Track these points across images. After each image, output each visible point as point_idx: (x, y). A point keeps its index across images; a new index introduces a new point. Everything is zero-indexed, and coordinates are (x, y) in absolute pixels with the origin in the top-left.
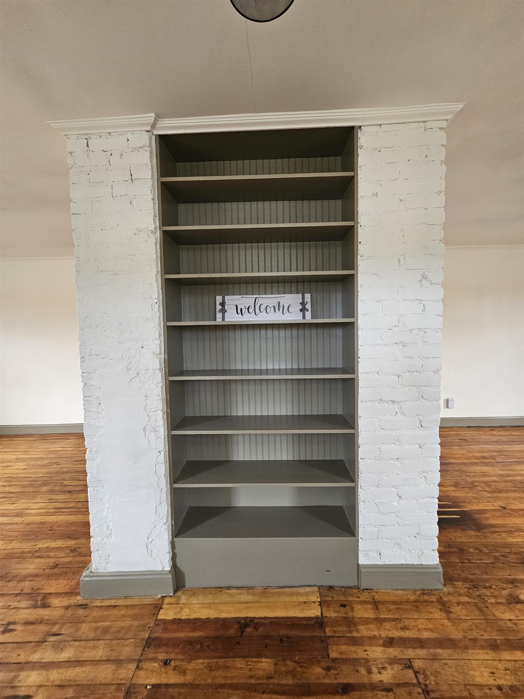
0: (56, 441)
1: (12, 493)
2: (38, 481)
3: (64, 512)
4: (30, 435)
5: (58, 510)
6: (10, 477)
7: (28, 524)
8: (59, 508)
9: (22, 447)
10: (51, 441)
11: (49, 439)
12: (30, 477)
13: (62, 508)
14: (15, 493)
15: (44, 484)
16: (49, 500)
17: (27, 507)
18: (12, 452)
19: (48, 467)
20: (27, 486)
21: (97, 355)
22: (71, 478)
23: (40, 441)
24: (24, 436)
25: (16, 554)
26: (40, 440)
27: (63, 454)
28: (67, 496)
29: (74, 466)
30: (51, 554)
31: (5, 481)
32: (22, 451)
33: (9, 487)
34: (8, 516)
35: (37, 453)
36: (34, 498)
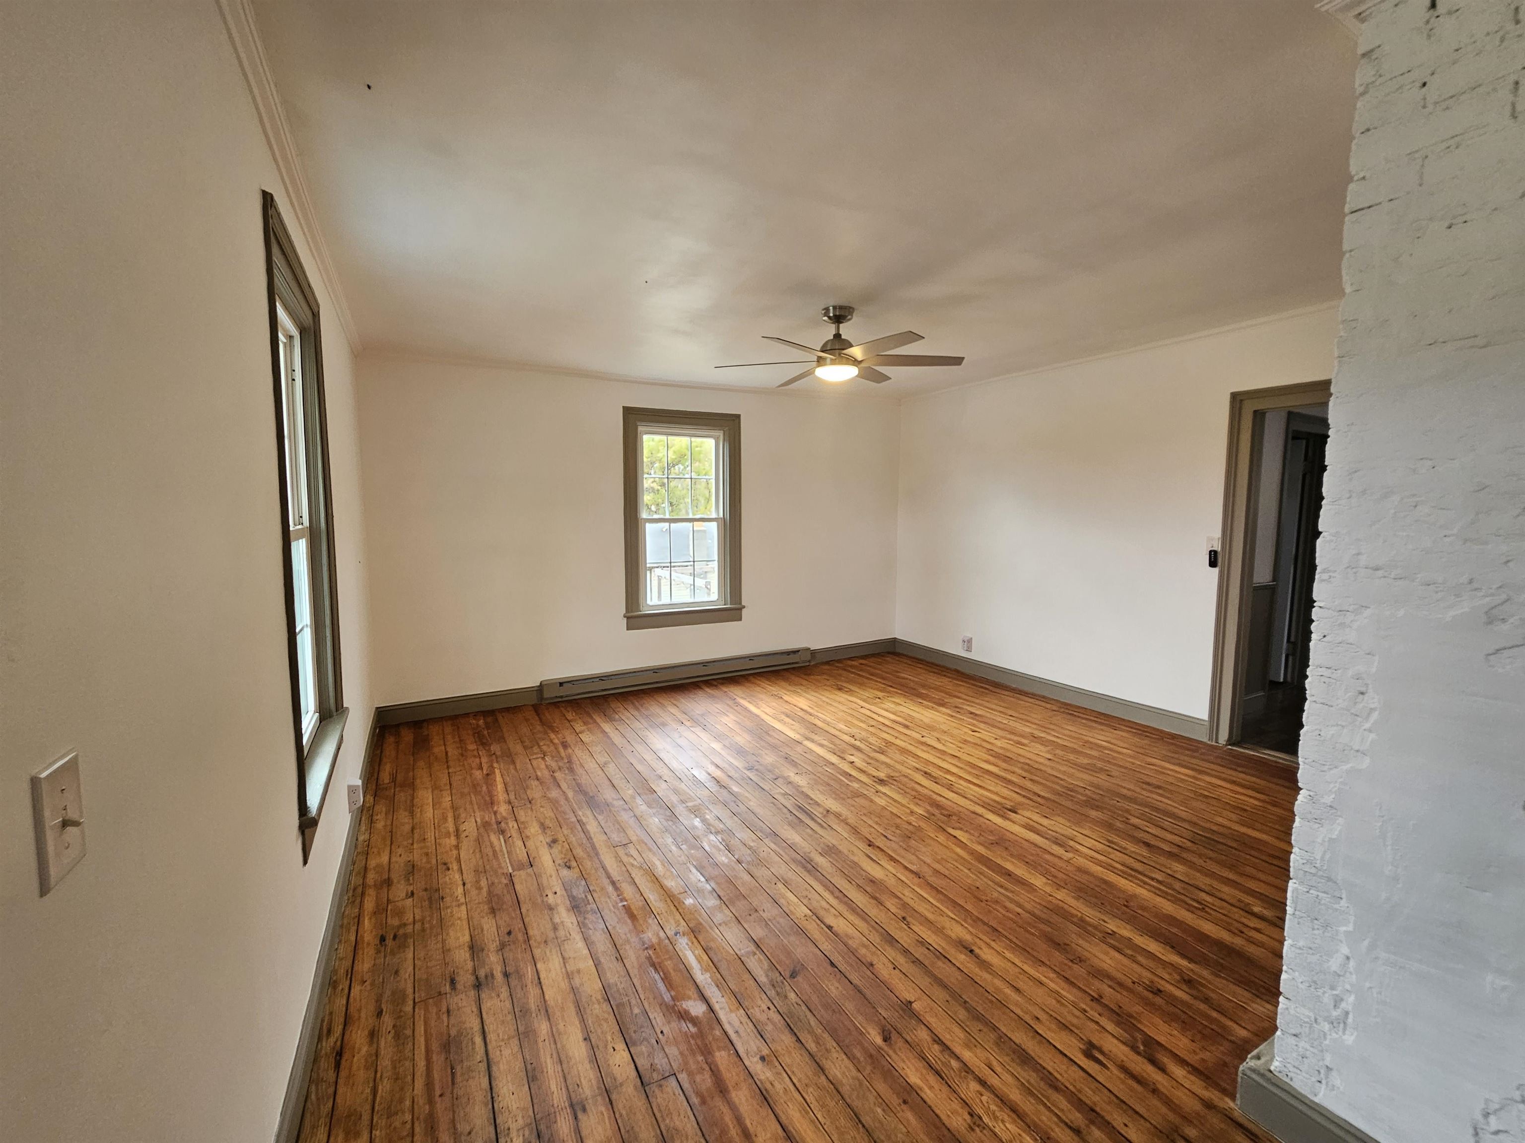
0: (1094, 725)
1: (1039, 796)
2: (1078, 793)
3: (1145, 883)
4: (1044, 697)
5: (1129, 871)
6: (1028, 765)
7: (1080, 870)
8: (1132, 869)
9: (1035, 716)
10: (1084, 721)
11: (1079, 717)
12: (1062, 780)
13: (1140, 873)
14: (1043, 797)
15: (1091, 803)
16: (1109, 841)
17: (1070, 835)
18: (1022, 719)
19: (1091, 773)
20: (1061, 795)
21: (1377, 569)
22: (1142, 814)
23: (1065, 715)
24: (1033, 696)
25: (1073, 915)
26: (1063, 712)
27: (1114, 758)
28: (1144, 852)
29: (1144, 793)
30: (1140, 958)
31: (1022, 769)
32: (1038, 725)
33: (1030, 782)
34: (1043, 837)
35: (1064, 737)
36: (1078, 824)
